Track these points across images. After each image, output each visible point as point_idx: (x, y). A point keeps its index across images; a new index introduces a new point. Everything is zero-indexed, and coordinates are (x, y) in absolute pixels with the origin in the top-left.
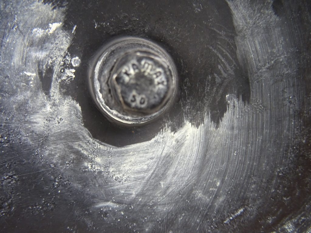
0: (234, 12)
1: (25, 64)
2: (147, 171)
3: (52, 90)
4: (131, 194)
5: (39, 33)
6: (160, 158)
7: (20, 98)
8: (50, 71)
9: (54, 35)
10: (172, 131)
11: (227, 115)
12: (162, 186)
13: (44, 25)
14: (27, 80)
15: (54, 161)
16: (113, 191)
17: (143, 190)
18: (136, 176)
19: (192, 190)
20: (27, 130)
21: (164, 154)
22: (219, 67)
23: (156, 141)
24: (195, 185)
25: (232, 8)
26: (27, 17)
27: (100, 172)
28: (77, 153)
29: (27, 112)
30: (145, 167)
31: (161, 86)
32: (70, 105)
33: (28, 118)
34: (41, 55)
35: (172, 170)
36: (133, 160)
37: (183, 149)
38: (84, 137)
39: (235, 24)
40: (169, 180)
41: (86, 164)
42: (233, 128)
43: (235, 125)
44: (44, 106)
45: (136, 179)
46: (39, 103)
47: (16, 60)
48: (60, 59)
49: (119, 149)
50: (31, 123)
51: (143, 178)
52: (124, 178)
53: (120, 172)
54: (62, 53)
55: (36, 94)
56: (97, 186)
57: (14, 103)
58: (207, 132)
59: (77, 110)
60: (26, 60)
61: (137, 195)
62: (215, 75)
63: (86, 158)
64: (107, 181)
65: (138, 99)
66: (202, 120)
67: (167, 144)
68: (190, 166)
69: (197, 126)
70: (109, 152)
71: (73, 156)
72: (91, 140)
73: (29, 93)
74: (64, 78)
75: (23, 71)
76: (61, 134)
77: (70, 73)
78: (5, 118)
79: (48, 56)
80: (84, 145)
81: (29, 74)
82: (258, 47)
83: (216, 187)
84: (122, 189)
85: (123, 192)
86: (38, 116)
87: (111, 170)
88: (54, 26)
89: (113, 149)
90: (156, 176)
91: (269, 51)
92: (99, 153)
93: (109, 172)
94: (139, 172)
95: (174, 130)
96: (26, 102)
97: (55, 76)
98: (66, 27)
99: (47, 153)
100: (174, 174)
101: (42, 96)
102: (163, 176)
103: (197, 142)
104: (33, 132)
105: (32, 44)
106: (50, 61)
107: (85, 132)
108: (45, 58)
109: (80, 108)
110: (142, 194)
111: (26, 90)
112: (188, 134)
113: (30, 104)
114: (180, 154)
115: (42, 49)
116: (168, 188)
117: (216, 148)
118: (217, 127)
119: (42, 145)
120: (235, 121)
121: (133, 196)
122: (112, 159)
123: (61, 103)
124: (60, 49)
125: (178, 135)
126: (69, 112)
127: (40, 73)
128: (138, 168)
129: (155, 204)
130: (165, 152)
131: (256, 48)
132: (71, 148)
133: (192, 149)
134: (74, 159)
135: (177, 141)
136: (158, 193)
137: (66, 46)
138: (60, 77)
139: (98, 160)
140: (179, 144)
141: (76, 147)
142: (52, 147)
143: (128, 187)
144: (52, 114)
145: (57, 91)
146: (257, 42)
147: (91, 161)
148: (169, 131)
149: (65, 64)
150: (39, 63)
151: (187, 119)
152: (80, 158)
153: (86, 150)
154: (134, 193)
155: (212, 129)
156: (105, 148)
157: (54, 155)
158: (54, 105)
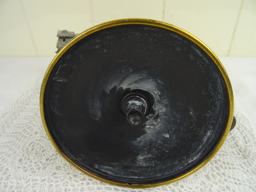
0: (100, 115)
1: (159, 123)
2: (144, 83)
3: (157, 114)
4: (152, 80)
5: (152, 127)
6: (138, 84)
7: (164, 117)
8: (154, 118)
9: (149, 125)
10: (130, 88)
11: (111, 88)
12: (142, 77)
13: (150, 128)
14: (160, 120)
15: (167, 100)
16: (157, 84)
17: (148, 79)
18: (148, 83)
19: (133, 72)
20: (168, 110)
21: (136, 84)
22: (108, 101)
23: (137, 88)
24: (131, 73)
25: (101, 116)
26: (152, 131)
27: (157, 90)
28: (160, 98)
29: (165, 113)
30: (144, 84)
31: (132, 119)
32: (155, 108)
33: (166, 112)
34: (154, 123)
35: (136, 79)
36: (147, 87)
37: (129, 83)
38: (156, 100)
39: (101, 112)
40: (139, 78)
41: (160, 94)
42: (111, 84)
43: (110, 85)
44: (161, 112)
45: (149, 82)
46: (161, 114)
47: (160, 124)
48: (151, 120)
49: (149, 91)
50: (166, 111)
51: (146, 82)
52: (152, 85)
53: (152, 87)
54: (149, 120)
55: (161, 116)
56: (160, 88)
57: (166, 117)
58: (119, 85)
59: (154, 106)
60: (158, 123)
61: (151, 79)
62: (110, 99)
63: (159, 95)
64: (157, 87)
65: (138, 118)
66: (119, 88)
67: (134, 86)
68: (130, 78)
69: (122, 87)
70: (152, 92)
71: (162, 98)
72: (155, 98)
73: (162, 117)
74: (153, 115)
75: (160, 122)
76: (161, 104)
77: (150, 115)
78: (170, 115)
79: (153, 121)
80: (157, 98)
81: (159, 120)
82: (96, 104)
83: (124, 70)
84: (154, 83)
85: (154, 82)
86: (164, 111)
87: (154, 88)
88: (148, 127)
89: (150, 92)
90: (142, 80)
91: (93, 103)
92: (155, 94)
93: (155, 88)
94: (147, 84)
95: (129, 88)
96: (164, 115)
97: (154, 117)
98: (145, 125)
99: (167, 103)
100: (136, 78)
101: (160, 114)
102: (140, 79)
103: (124, 83)
104: (167, 109)
105: (155, 126)
106: (153, 120)
107: (155, 100)
108: (154, 121)
109: (153, 106)
110: (149, 78)
111: (162, 118)
112: (126, 86)
113: (163, 114)
114: (131, 82)
115: (153, 124)
116: (140, 76)
117: (119, 80)
118: (116, 85)
119: (167, 105)
120: (109, 86)
121: (152, 79)
122: (152, 90)
123: (157, 110)
124: (149, 121)
125: (129, 87)
126: (156, 107)
127: (157, 119)
128: (146, 85)
129: (147, 74)
130: (135, 84)
131: (97, 104)
132: (161, 100)
133: (126, 82)
134: (162, 97)
135: (130, 86)
136: (144, 76)
137: (148, 121)
138: (153, 116)
139: (156, 93)
140: (130, 85)
141: (160, 99)
142: (165, 103)
143: (152, 82)
144: (160, 109)
145: (156, 113)
146: (96, 106)
147: (158, 94)
148: (131, 89)
149: (150, 118)
150: (156, 121)
151: (124, 90)
152: (160, 96)
153: (158, 96)
154: (151, 80)
155: (117, 85)
156: (152, 94)
157: (166, 101)
158: (158, 111)
